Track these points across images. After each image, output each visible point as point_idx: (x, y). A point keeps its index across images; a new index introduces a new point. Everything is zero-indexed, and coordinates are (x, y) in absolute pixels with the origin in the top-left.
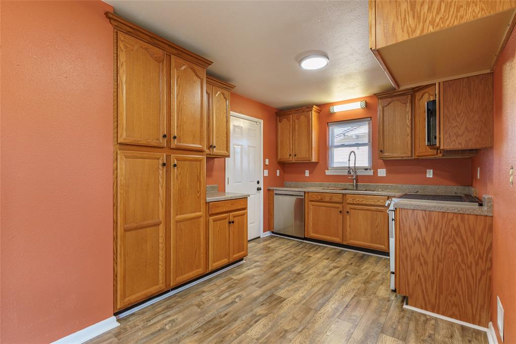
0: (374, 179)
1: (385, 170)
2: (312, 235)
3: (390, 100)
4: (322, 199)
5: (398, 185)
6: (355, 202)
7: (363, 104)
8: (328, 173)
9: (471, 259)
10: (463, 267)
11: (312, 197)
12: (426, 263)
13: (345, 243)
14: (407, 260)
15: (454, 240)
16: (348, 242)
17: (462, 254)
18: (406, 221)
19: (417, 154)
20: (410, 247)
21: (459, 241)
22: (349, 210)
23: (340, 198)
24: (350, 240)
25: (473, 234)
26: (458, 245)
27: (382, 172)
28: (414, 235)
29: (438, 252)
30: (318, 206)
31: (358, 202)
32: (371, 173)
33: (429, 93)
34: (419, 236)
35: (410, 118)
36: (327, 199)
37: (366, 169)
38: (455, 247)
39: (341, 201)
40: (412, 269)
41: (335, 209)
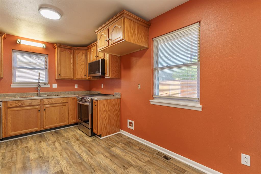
0: (51, 89)
1: (57, 84)
2: (11, 133)
3: (64, 49)
4: (22, 105)
5: (64, 92)
6: (49, 103)
7: (45, 46)
8: (13, 86)
9: (117, 112)
10: (115, 116)
11: (10, 104)
12: (107, 119)
13: (42, 129)
14: (101, 120)
15: (113, 108)
16: (44, 128)
17: (115, 112)
18: (101, 105)
19: (76, 78)
20: (102, 114)
21: (114, 108)
22: (45, 108)
23: (39, 102)
24: (46, 126)
25: (117, 105)
26: (114, 109)
27: (55, 86)
28: (103, 110)
29: (110, 113)
30: (17, 110)
31: (51, 103)
32: (48, 86)
33: (82, 53)
34: (105, 109)
35: (73, 61)
36: (27, 104)
37: (45, 84)
38: (113, 110)
39: (39, 103)
40: (103, 123)
41: (35, 110)
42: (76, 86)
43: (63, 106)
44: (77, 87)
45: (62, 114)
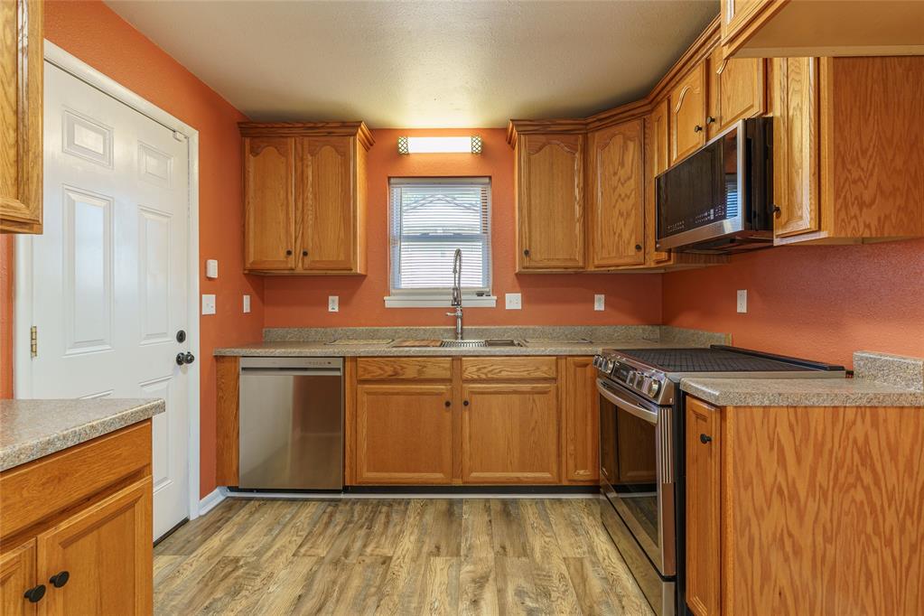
0: (498, 315)
1: (520, 294)
3: (543, 138)
4: (396, 373)
5: (546, 328)
6: (483, 376)
7: (478, 141)
8: (391, 302)
9: (891, 519)
10: (876, 541)
11: (365, 369)
12: (797, 552)
13: (458, 482)
14: (751, 555)
15: (859, 478)
16: (465, 479)
17: (873, 511)
18: (750, 441)
19: (596, 262)
20: (759, 514)
21: (867, 478)
22: (466, 397)
23: (446, 369)
24: (471, 471)
25: (894, 458)
26: (867, 489)
27: (514, 301)
28: (769, 480)
29: (825, 514)
30: (384, 394)
31: (490, 376)
32: (490, 302)
33: (624, 135)
34: (781, 479)
35: (581, 185)
36: (411, 372)
37: (480, 294)
38: (860, 495)
39: (447, 374)
40: (766, 576)
41: (434, 397)
42: (599, 305)
43: (536, 396)
44: (602, 308)
45: (533, 429)
